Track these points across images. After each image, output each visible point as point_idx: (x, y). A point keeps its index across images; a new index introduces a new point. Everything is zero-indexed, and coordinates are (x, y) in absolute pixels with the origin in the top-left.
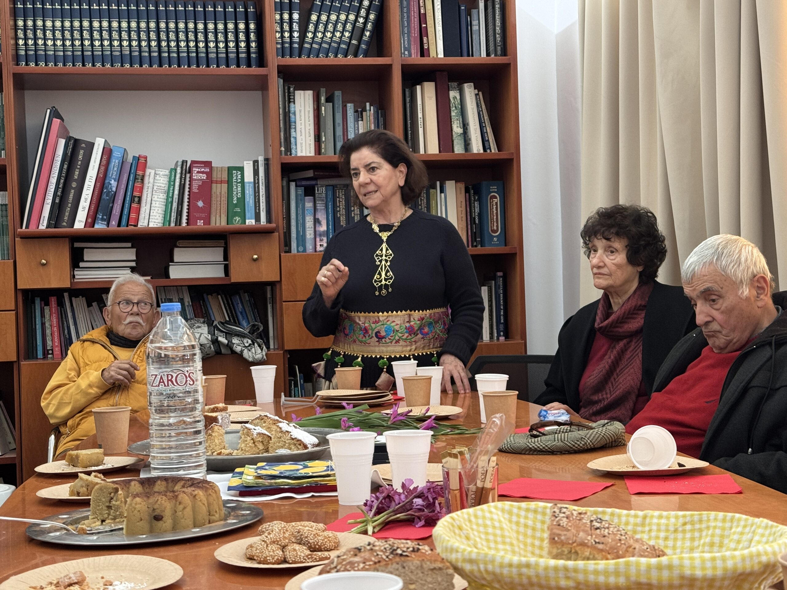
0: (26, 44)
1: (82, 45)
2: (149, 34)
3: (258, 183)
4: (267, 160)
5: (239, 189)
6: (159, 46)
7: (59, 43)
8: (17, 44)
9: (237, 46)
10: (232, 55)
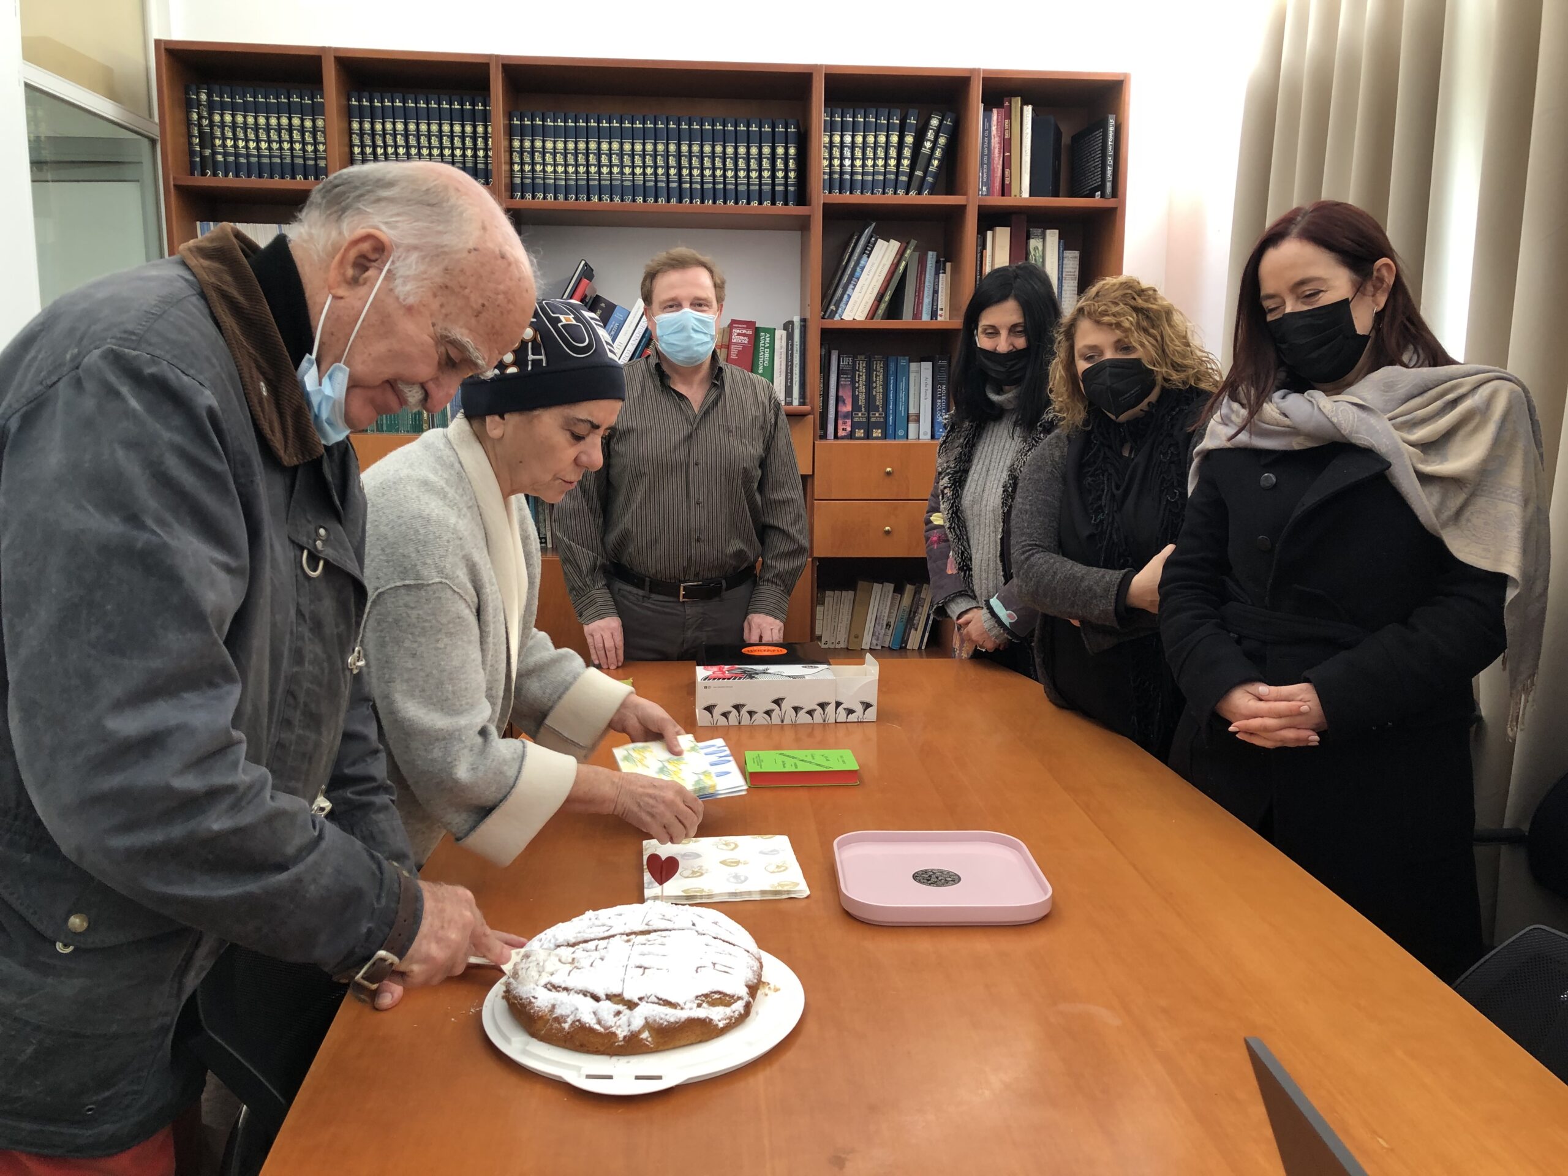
0: (522, 170)
1: (588, 172)
3: (792, 349)
4: (804, 321)
5: (767, 355)
6: (680, 174)
7: (560, 169)
8: (512, 170)
9: (773, 176)
10: (766, 188)
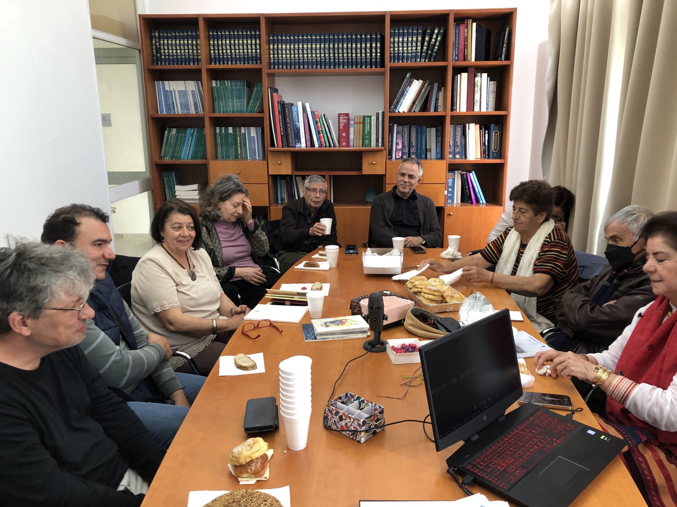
0: (274, 57)
1: (299, 57)
2: (330, 50)
3: (379, 124)
4: (383, 113)
5: (368, 126)
6: (334, 56)
7: (288, 56)
8: (270, 57)
9: (371, 55)
10: (368, 60)
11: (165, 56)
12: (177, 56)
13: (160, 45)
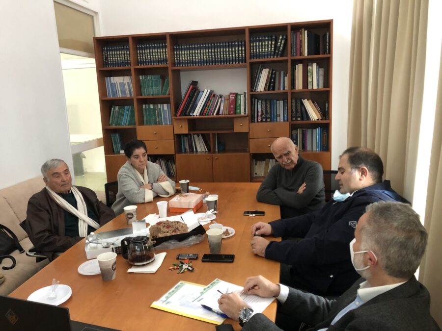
0: (177, 59)
1: (193, 58)
2: (212, 53)
3: (245, 100)
4: (248, 92)
5: (239, 101)
7: (186, 58)
9: (239, 55)
10: (237, 59)
11: (111, 61)
12: (118, 61)
13: (107, 55)
